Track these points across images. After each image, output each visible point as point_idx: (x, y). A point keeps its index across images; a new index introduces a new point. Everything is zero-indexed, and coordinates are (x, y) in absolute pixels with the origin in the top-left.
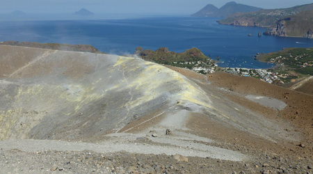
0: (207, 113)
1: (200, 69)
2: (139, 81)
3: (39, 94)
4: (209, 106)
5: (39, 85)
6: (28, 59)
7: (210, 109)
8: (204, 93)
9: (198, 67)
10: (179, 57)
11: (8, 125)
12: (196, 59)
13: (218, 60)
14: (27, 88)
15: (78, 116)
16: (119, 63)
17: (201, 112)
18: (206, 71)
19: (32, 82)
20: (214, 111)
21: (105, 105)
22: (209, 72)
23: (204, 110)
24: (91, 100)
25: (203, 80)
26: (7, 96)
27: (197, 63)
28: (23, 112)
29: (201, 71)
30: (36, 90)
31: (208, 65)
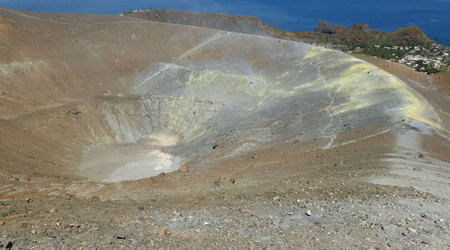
0: (437, 136)
1: (417, 58)
2: (341, 83)
3: (212, 82)
4: (438, 126)
5: (211, 73)
6: (197, 41)
7: (440, 131)
8: (432, 108)
9: (414, 55)
10: (384, 38)
11: (180, 112)
12: (412, 43)
14: (198, 75)
15: (263, 113)
16: (311, 55)
17: (431, 134)
18: (428, 62)
19: (204, 69)
20: (444, 132)
21: (297, 105)
22: (432, 64)
23: (433, 131)
24: (277, 96)
25: (426, 82)
26: (178, 81)
27: (413, 49)
28: (196, 100)
29: (420, 63)
30: (209, 77)
31: (431, 54)
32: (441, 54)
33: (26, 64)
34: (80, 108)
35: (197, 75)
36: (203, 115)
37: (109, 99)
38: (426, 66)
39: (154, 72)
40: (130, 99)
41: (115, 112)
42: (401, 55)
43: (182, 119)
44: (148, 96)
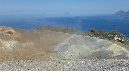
2: (110, 49)
3: (75, 48)
6: (68, 37)
10: (108, 33)
11: (68, 55)
12: (115, 34)
13: (126, 35)
16: (98, 41)
18: (120, 39)
19: (72, 44)
22: (122, 40)
26: (66, 47)
27: (116, 36)
28: (71, 52)
29: (118, 39)
30: (74, 46)
31: (121, 37)
32: (124, 37)
33: (28, 43)
34: (44, 54)
35: (70, 46)
36: (74, 56)
37: (50, 52)
38: (120, 40)
39: (60, 45)
40: (55, 52)
41: (52, 55)
42: (113, 37)
43: (68, 57)
44: (59, 51)
